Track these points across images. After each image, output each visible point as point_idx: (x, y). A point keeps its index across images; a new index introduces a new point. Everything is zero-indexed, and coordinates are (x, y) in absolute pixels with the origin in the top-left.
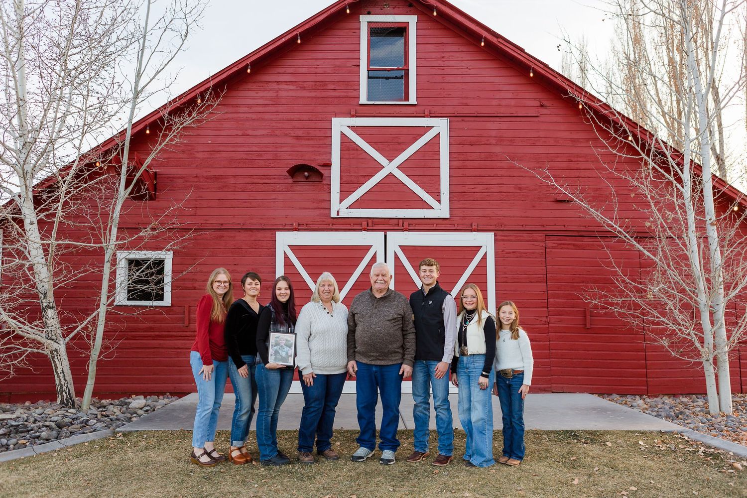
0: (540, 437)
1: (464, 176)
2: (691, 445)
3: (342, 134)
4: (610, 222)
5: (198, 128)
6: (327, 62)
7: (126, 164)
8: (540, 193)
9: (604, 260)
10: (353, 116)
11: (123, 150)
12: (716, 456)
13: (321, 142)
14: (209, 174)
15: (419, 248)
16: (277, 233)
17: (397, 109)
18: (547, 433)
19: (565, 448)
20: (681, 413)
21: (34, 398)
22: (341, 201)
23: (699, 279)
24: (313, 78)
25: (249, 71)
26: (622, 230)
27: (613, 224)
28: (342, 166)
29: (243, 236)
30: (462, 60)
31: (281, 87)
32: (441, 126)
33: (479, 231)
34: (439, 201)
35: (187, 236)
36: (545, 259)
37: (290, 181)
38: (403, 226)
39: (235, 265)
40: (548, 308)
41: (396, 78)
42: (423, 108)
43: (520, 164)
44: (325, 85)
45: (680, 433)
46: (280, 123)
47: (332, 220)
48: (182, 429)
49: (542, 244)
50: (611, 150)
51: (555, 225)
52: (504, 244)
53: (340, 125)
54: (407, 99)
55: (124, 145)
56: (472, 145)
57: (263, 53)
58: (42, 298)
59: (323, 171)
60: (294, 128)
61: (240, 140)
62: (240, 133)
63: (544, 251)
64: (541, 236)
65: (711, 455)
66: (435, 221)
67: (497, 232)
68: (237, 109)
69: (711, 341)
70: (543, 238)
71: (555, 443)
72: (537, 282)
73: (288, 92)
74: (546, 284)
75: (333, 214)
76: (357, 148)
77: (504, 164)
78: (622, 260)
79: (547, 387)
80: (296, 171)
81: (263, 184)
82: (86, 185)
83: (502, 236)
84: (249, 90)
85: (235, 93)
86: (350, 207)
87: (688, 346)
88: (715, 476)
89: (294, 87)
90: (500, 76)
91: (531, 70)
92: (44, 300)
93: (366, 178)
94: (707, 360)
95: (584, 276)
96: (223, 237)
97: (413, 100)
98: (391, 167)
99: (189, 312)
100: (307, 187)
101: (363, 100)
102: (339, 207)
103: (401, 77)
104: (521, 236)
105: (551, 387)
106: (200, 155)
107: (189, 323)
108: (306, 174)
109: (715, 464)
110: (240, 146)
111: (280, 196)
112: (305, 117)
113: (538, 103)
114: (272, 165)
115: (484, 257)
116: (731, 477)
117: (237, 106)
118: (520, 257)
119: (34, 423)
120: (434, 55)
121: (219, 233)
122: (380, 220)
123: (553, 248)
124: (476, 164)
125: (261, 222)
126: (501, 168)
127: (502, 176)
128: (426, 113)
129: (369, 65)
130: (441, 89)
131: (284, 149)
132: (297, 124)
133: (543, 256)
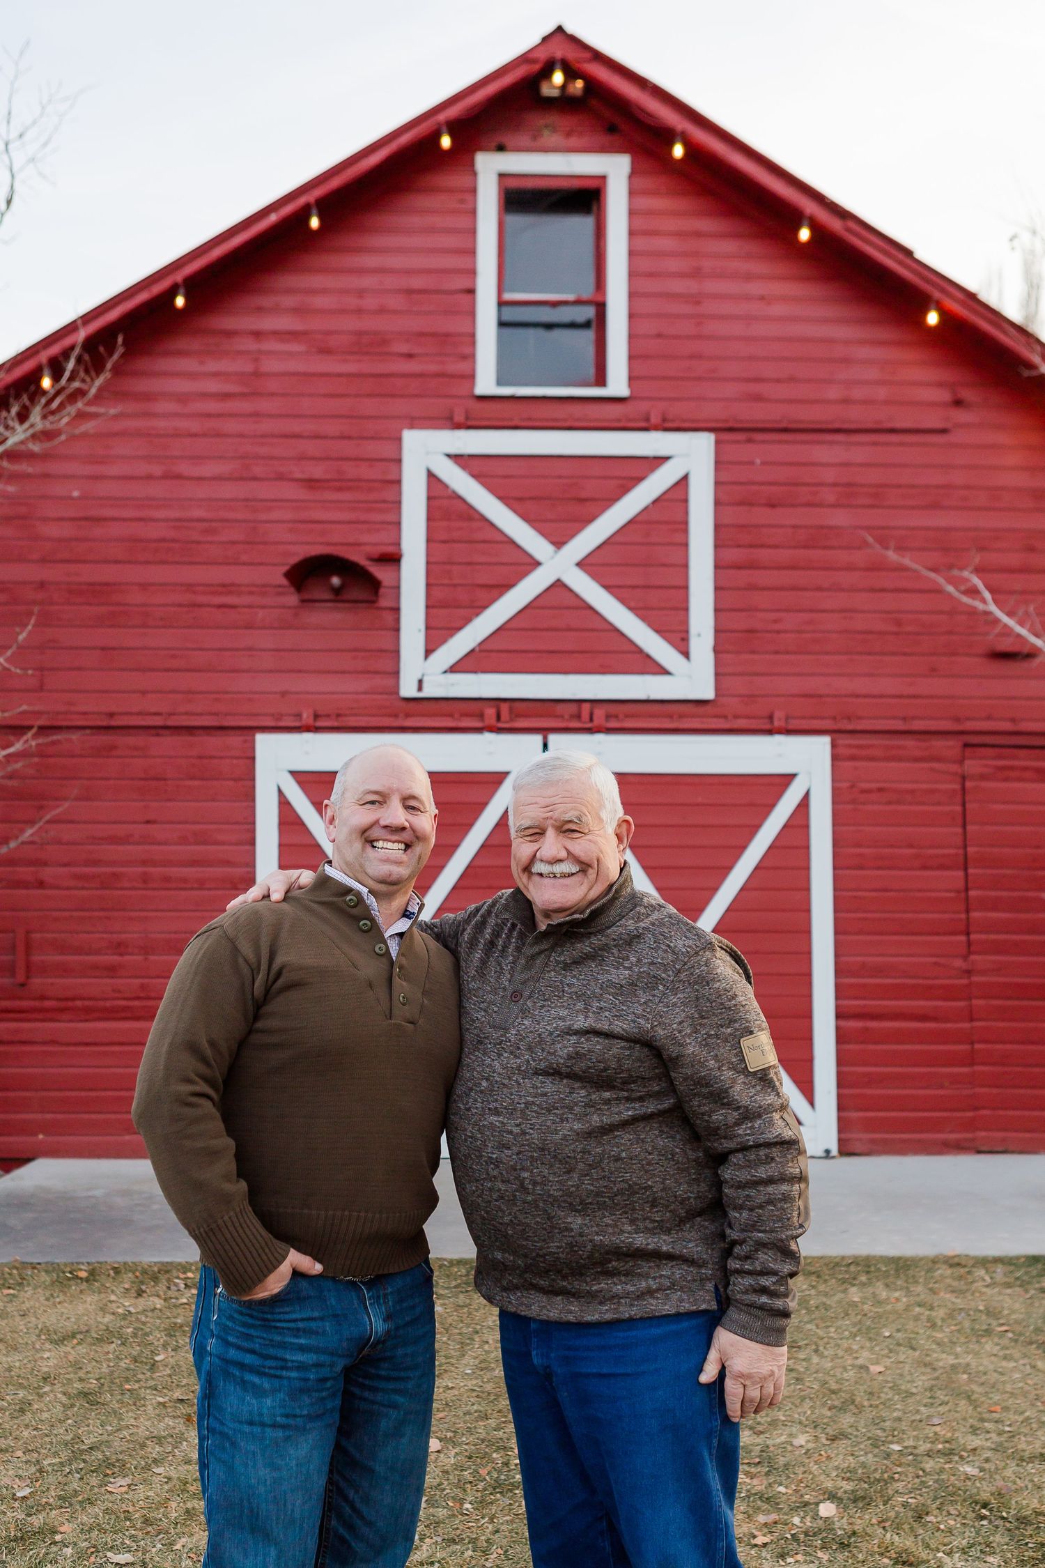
0: (969, 1273)
1: (752, 587)
3: (431, 476)
5: (44, 457)
6: (390, 282)
8: (950, 633)
10: (458, 426)
13: (375, 496)
14: (77, 579)
16: (261, 738)
17: (577, 409)
18: (986, 1263)
19: (1037, 1304)
22: (428, 652)
24: (352, 323)
25: (180, 302)
28: (432, 560)
29: (168, 742)
30: (748, 277)
31: (266, 346)
32: (692, 456)
33: (789, 732)
34: (686, 654)
35: (18, 746)
36: (959, 809)
37: (293, 599)
38: (591, 720)
39: (148, 822)
40: (968, 934)
41: (573, 325)
42: (643, 406)
43: (903, 556)
44: (385, 342)
46: (263, 443)
47: (403, 704)
48: (16, 1261)
49: (954, 768)
51: (989, 718)
52: (856, 768)
53: (425, 451)
54: (601, 380)
56: (774, 506)
57: (216, 253)
59: (379, 572)
60: (302, 458)
61: (157, 490)
62: (157, 470)
63: (957, 787)
64: (954, 747)
66: (675, 707)
67: (837, 735)
68: (148, 405)
70: (956, 751)
71: (1009, 1291)
72: (941, 867)
73: (285, 360)
74: (961, 873)
75: (408, 689)
76: (470, 514)
77: (858, 557)
79: (966, 1140)
80: (308, 573)
81: (220, 606)
83: (850, 746)
85: (141, 363)
86: (454, 669)
89: (303, 348)
91: (932, 307)
93: (495, 591)
96: (113, 747)
97: (618, 383)
98: (559, 564)
99: (28, 947)
100: (337, 615)
101: (486, 383)
102: (423, 669)
103: (587, 325)
104: (899, 747)
105: (973, 1140)
106: (52, 530)
107: (28, 977)
108: (336, 581)
110: (159, 506)
111: (267, 640)
112: (332, 428)
113: (946, 396)
114: (244, 558)
115: (804, 804)
117: (150, 397)
118: (898, 802)
120: (674, 266)
121: (105, 739)
122: (530, 705)
123: (983, 777)
124: (785, 555)
125: (217, 707)
126: (850, 568)
127: (853, 589)
128: (654, 419)
129: (500, 290)
130: (692, 357)
131: (275, 515)
132: (311, 447)
133: (958, 799)
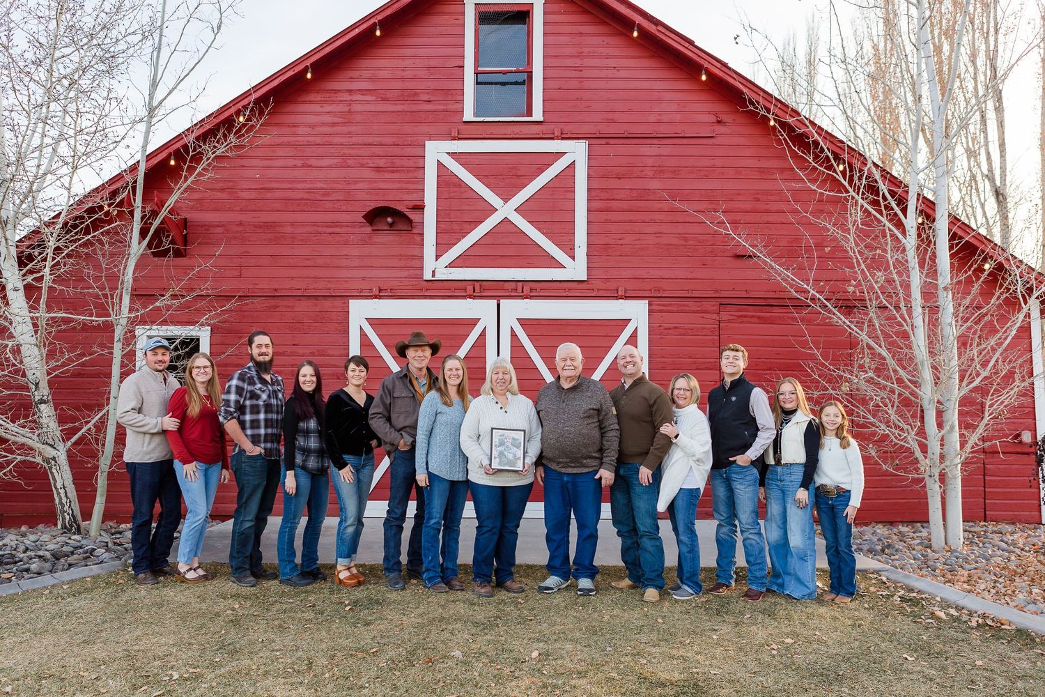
1: (608, 222)
2: (888, 587)
3: (439, 163)
4: (805, 286)
6: (418, 62)
7: (140, 208)
8: (714, 244)
9: (798, 338)
10: (454, 139)
11: (134, 189)
12: (914, 602)
13: (410, 175)
14: (258, 220)
15: (544, 322)
16: (352, 302)
17: (517, 128)
20: (889, 546)
21: (33, 522)
22: (437, 257)
23: (923, 365)
24: (399, 85)
25: (309, 76)
26: (821, 297)
27: (808, 288)
28: (440, 208)
29: (304, 306)
30: (608, 57)
31: (356, 97)
32: (576, 152)
33: (626, 298)
34: (573, 258)
35: (228, 306)
36: (718, 338)
37: (368, 229)
38: (523, 292)
39: (294, 345)
41: (516, 83)
42: (552, 126)
43: (683, 205)
44: (416, 94)
45: (878, 572)
46: (353, 148)
47: (426, 283)
49: (715, 316)
50: (809, 184)
51: (734, 290)
52: (662, 317)
53: (437, 152)
54: (530, 113)
55: (135, 182)
56: (620, 178)
57: (328, 50)
58: (34, 390)
59: (413, 215)
60: (373, 156)
61: (298, 173)
62: (299, 163)
63: (717, 326)
64: (714, 305)
65: (910, 600)
66: (566, 284)
67: (652, 299)
68: (294, 129)
69: (937, 450)
70: (715, 308)
72: (707, 369)
73: (363, 104)
75: (427, 275)
76: (460, 184)
77: (664, 205)
78: (822, 339)
80: (376, 216)
81: (331, 234)
82: (89, 237)
83: (658, 305)
84: (311, 102)
85: (291, 108)
86: (450, 266)
87: (905, 457)
88: (906, 627)
89: (374, 98)
90: (662, 80)
91: (703, 72)
92: (36, 393)
93: (473, 225)
94: (930, 476)
95: (772, 361)
96: (278, 307)
97: (538, 115)
98: (506, 210)
100: (391, 238)
101: (468, 115)
102: (435, 266)
103: (523, 83)
104: (686, 306)
106: (245, 195)
108: (389, 220)
109: (911, 612)
110: (299, 182)
111: (355, 251)
112: (387, 140)
113: (713, 119)
114: (343, 208)
115: (634, 335)
116: (927, 628)
117: (295, 125)
118: (684, 335)
119: (25, 552)
120: (568, 51)
121: (272, 302)
122: (493, 283)
123: (730, 321)
124: (625, 205)
125: (329, 286)
126: (661, 211)
127: (662, 222)
128: (556, 134)
129: (476, 66)
130: (577, 100)
131: (359, 186)
132: (377, 150)
133: (717, 333)
